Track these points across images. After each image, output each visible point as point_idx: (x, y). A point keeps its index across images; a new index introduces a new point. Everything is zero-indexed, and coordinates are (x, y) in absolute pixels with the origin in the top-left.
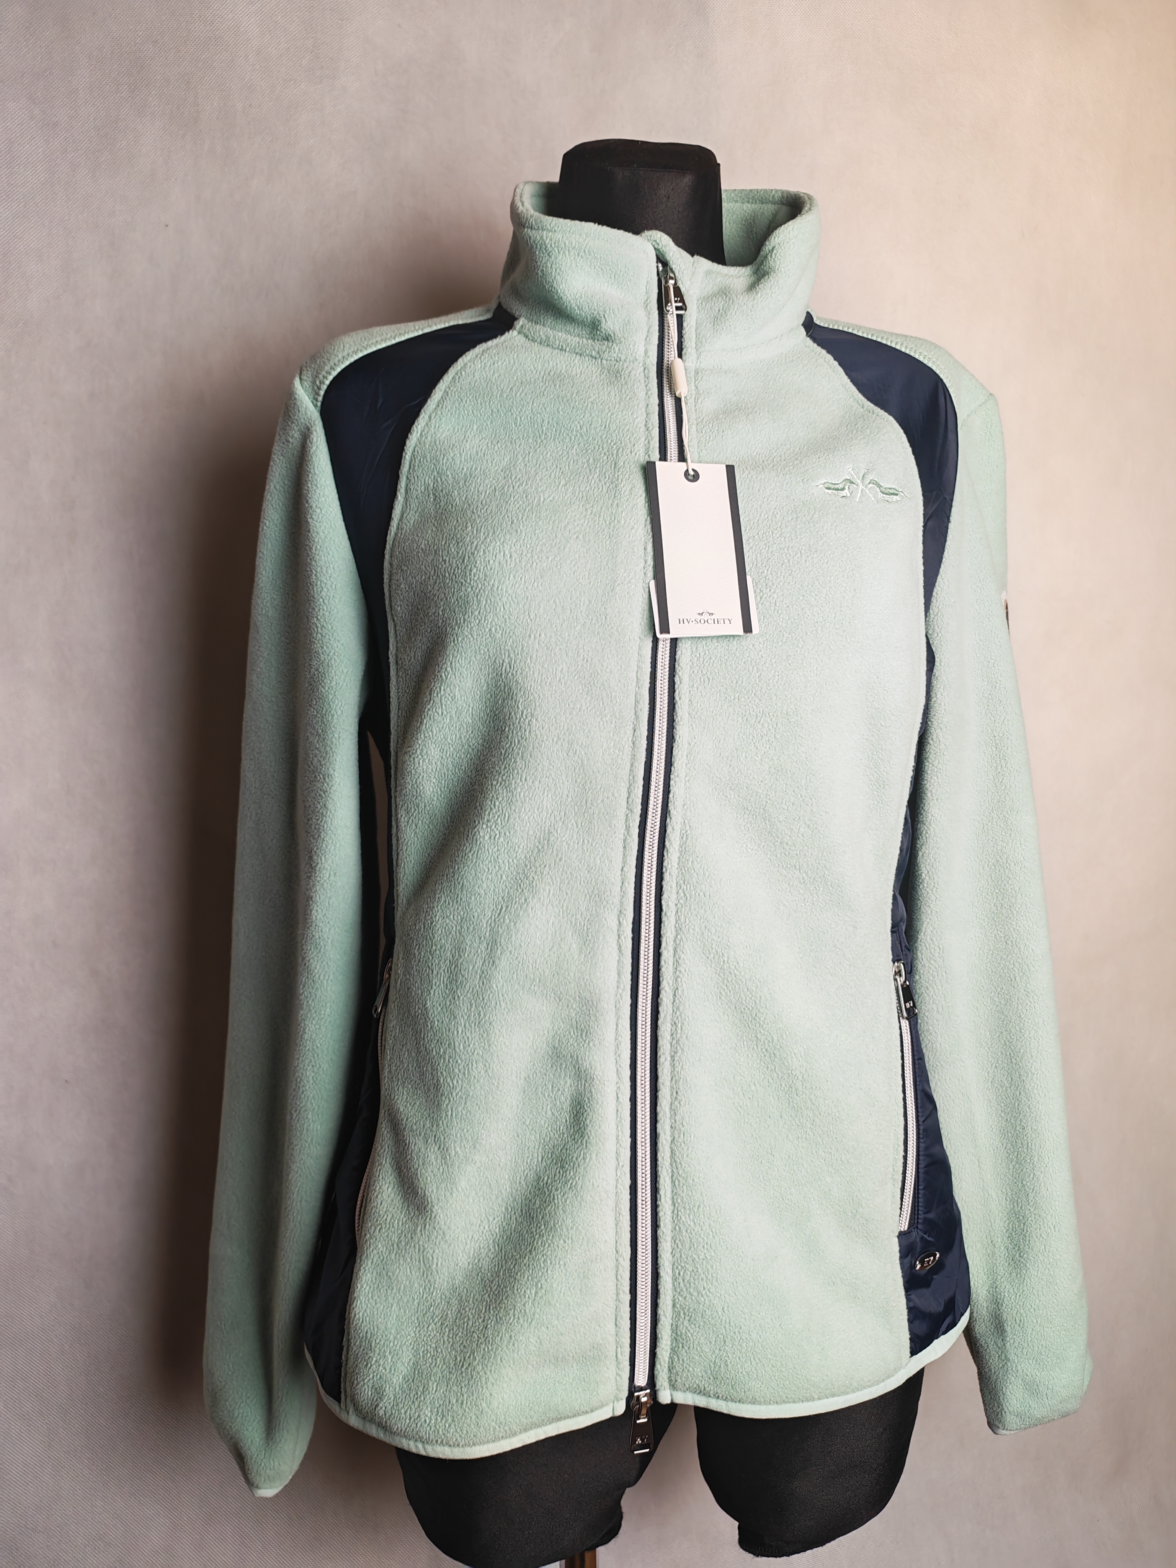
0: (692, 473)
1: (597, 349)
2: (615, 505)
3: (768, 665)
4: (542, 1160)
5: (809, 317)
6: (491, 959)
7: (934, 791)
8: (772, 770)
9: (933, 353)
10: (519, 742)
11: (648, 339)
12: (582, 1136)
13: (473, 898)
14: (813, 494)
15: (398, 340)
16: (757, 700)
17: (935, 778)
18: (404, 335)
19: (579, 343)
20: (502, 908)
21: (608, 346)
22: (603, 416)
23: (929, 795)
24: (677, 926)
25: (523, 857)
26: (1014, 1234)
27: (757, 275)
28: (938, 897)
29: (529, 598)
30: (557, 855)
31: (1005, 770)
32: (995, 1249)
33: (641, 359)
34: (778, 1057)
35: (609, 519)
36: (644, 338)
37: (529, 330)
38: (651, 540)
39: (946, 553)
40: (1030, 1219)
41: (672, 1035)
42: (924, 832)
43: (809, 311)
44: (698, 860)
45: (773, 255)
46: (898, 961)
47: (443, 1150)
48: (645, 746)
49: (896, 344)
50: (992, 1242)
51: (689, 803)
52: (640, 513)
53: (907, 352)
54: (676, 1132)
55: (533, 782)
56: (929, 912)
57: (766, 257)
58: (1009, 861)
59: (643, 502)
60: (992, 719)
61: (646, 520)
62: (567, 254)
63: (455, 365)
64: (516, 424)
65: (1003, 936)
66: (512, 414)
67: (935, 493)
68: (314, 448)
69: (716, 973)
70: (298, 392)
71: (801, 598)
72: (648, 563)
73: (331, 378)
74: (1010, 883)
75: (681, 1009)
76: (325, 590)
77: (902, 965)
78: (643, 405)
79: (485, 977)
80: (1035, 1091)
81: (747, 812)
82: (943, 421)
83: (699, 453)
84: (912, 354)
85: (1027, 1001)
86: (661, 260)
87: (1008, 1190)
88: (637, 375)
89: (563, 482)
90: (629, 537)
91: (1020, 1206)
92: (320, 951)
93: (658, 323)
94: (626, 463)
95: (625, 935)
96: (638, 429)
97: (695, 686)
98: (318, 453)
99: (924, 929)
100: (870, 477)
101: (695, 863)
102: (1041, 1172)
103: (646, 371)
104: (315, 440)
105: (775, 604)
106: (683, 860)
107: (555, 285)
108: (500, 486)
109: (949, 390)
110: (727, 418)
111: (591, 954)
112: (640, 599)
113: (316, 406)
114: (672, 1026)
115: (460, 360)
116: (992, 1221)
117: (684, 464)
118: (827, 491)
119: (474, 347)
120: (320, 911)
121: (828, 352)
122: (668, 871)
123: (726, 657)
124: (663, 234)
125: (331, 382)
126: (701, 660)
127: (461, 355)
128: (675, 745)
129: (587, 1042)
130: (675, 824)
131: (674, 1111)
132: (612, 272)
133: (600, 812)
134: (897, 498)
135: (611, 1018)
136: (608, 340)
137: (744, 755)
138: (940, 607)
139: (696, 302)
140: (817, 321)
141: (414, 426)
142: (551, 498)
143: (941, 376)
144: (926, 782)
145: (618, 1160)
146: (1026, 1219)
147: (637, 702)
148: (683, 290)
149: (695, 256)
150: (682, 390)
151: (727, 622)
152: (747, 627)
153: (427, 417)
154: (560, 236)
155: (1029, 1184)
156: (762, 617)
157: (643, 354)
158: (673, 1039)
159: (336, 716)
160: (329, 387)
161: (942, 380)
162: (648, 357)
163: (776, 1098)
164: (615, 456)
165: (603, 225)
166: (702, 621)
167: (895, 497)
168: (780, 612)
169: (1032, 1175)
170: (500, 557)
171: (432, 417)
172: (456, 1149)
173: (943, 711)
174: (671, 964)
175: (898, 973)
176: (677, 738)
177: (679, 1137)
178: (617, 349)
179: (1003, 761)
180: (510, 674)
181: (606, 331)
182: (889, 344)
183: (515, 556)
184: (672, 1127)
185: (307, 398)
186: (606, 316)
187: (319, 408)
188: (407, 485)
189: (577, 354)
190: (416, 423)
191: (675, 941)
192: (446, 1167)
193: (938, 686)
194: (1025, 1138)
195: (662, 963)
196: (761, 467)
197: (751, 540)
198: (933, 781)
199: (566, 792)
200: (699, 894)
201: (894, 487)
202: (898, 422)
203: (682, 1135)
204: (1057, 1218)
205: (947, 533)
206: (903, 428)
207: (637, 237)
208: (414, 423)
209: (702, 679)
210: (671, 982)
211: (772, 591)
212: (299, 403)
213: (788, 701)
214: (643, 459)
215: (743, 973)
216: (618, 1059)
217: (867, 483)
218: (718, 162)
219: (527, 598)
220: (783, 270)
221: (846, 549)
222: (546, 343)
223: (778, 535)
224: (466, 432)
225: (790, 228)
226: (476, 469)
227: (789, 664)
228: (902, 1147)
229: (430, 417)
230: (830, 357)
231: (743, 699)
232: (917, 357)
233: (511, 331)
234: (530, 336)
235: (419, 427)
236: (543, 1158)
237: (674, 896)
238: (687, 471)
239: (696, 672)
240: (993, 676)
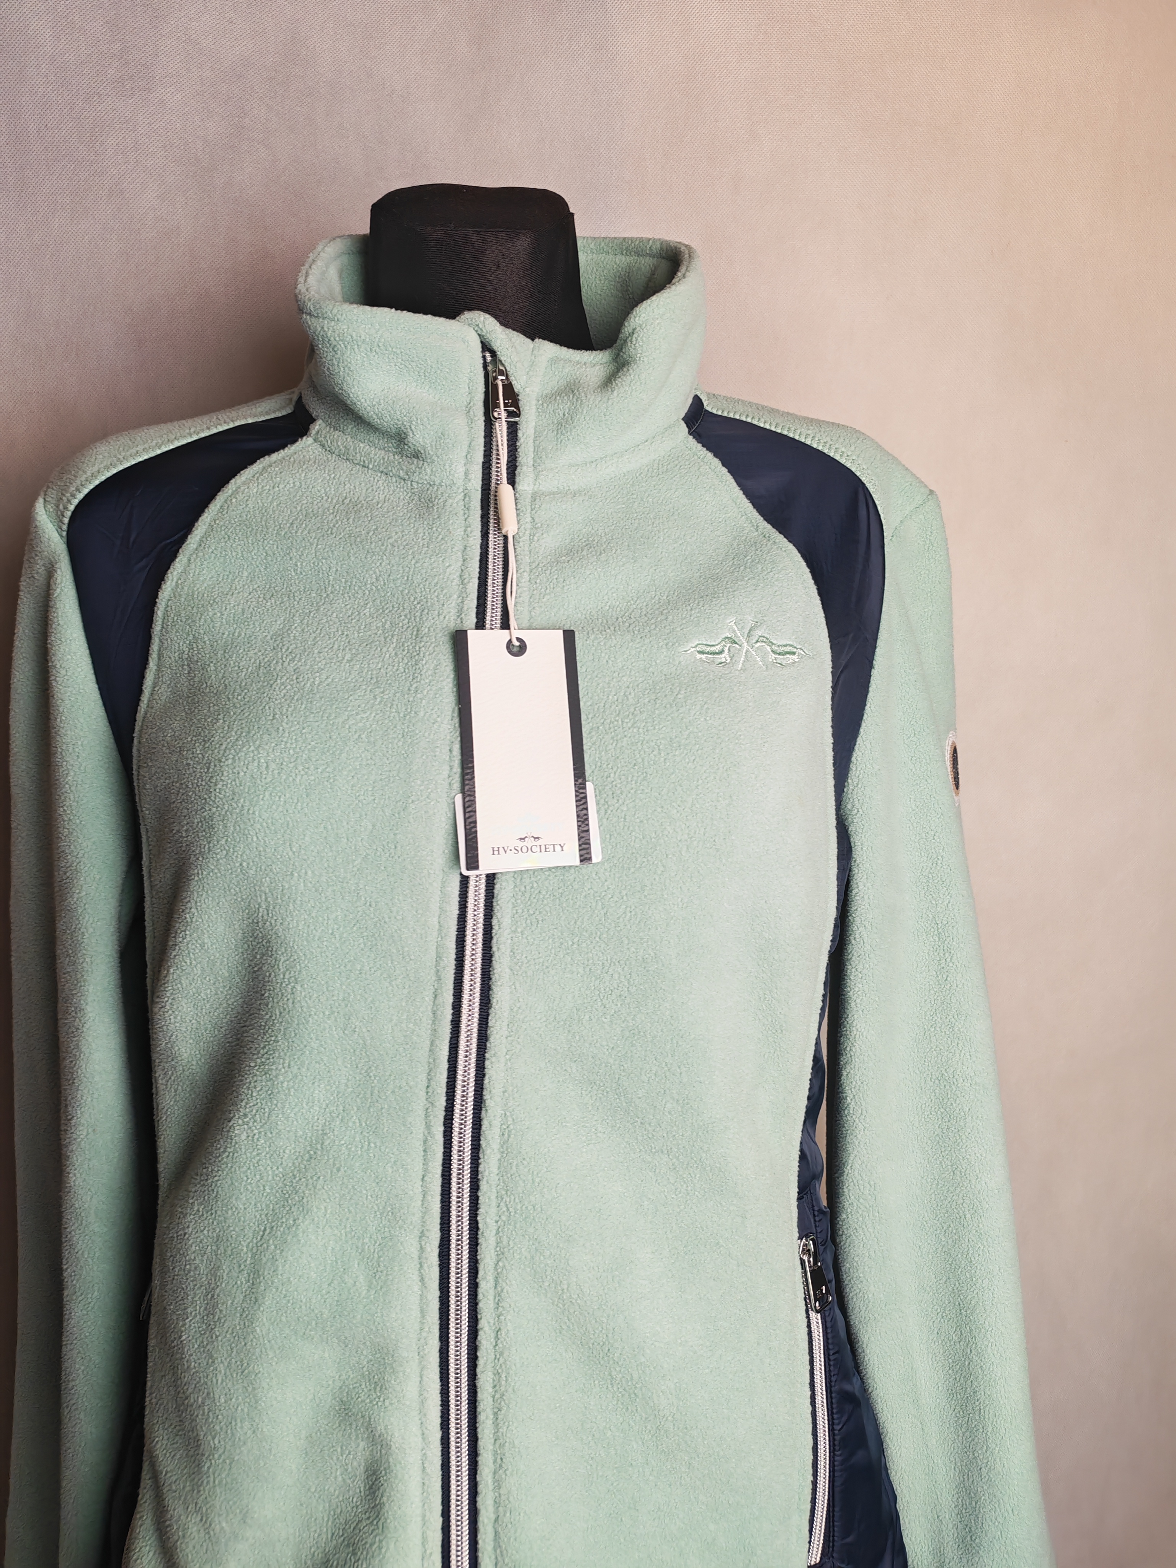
0: (517, 643)
1: (404, 468)
2: (413, 688)
3: (616, 899)
4: (332, 1537)
5: (697, 402)
6: (253, 1296)
7: (858, 1001)
8: (627, 1033)
9: (853, 448)
10: (281, 1013)
11: (469, 456)
12: (377, 1516)
13: (230, 1212)
14: (680, 662)
15: (164, 449)
16: (603, 945)
17: (860, 986)
18: (172, 442)
19: (384, 459)
20: (265, 1230)
21: (417, 467)
22: (406, 563)
23: (853, 1005)
24: (498, 1249)
25: (290, 1165)
26: (964, 1511)
27: (617, 362)
28: (867, 1125)
29: (291, 825)
30: (334, 1164)
31: (951, 965)
32: (942, 1526)
33: (460, 483)
34: (640, 1396)
35: (403, 709)
36: (464, 454)
37: (325, 437)
38: (459, 739)
39: (867, 707)
40: (983, 1498)
41: (495, 1386)
42: (848, 1049)
43: (698, 393)
44: (525, 1162)
45: (634, 339)
46: (807, 1236)
47: (206, 1522)
48: (449, 1017)
49: (806, 438)
50: (938, 1517)
51: (511, 1088)
52: (447, 701)
53: (820, 448)
54: (501, 1509)
55: (299, 1069)
56: (857, 1143)
57: (625, 341)
58: (956, 1076)
59: (451, 685)
60: (934, 902)
61: (453, 711)
62: (356, 350)
63: (225, 489)
64: (295, 570)
65: (950, 1164)
66: (291, 558)
67: (851, 636)
68: (58, 590)
69: (553, 1304)
70: (39, 518)
71: (659, 810)
72: (455, 770)
73: (76, 502)
74: (958, 1102)
75: (506, 1354)
76: (72, 773)
77: (811, 1242)
78: (459, 547)
79: (248, 1319)
80: (989, 1350)
81: (595, 1087)
82: (863, 537)
83: (530, 612)
84: (826, 451)
85: (980, 1245)
86: (486, 347)
87: (957, 1459)
88: (455, 505)
89: (348, 657)
90: (429, 735)
91: (971, 1480)
92: (81, 1224)
93: (483, 434)
94: (432, 629)
95: (429, 1263)
96: (449, 582)
97: (519, 930)
98: (63, 597)
99: (850, 1162)
100: (758, 633)
101: (521, 1167)
102: (997, 1445)
103: (467, 499)
104: (59, 581)
105: (625, 819)
106: (505, 1164)
107: (345, 388)
108: (266, 660)
109: (874, 496)
110: (571, 561)
111: (384, 1290)
112: (443, 819)
113: (61, 536)
114: (495, 1375)
115: (233, 481)
116: (938, 1493)
117: (507, 631)
118: (699, 656)
119: (253, 462)
120: (78, 1175)
121: (716, 456)
122: (485, 1179)
123: (560, 891)
124: (487, 316)
125: (77, 507)
126: (527, 895)
127: (234, 475)
128: (492, 1011)
129: (382, 1399)
130: (492, 1118)
131: (498, 1484)
132: (421, 369)
133: (390, 1107)
134: (795, 658)
135: (412, 1368)
136: (418, 458)
137: (587, 1017)
138: (861, 776)
139: (534, 402)
140: (708, 406)
141: (169, 572)
142: (330, 680)
143: (863, 479)
144: (849, 989)
145: (424, 1546)
146: (978, 1498)
147: (439, 958)
148: (517, 387)
149: (537, 340)
150: (510, 526)
151: (558, 848)
152: (585, 857)
153: (185, 560)
154: (345, 327)
155: (981, 1457)
156: (608, 836)
157: (462, 475)
158: (496, 1392)
159: (87, 936)
160: (74, 513)
161: (864, 484)
162: (470, 480)
163: (640, 1443)
164: (418, 619)
165: (402, 310)
166: (525, 849)
167: (791, 656)
168: (631, 828)
169: (985, 1446)
170: (253, 766)
171: (192, 560)
172: (222, 1524)
173: (867, 905)
174: (491, 1298)
175: (806, 1251)
176: (494, 1002)
177: (504, 1515)
178: (429, 471)
179: (947, 955)
180: (268, 923)
181: (415, 446)
182: (797, 438)
183: (273, 766)
184: (495, 1502)
185: (50, 525)
186: (413, 427)
187: (65, 540)
188: (159, 650)
189: (382, 472)
190: (171, 569)
191: (496, 1269)
192: (210, 1544)
193: (860, 875)
194: (977, 1403)
195: (480, 1297)
196: (612, 628)
197: (593, 733)
198: (857, 989)
199: (344, 1081)
200: (526, 1208)
201: (791, 643)
202: (800, 552)
203: (508, 1514)
204: (1015, 1498)
205: (869, 682)
206: (806, 561)
207: (452, 321)
208: (169, 568)
209: (528, 921)
210: (492, 1321)
211: (620, 802)
212: (40, 532)
213: (645, 945)
214: (452, 624)
215: (589, 1303)
216: (424, 1420)
217: (754, 641)
218: (571, 210)
219: (288, 825)
220: (646, 359)
221: (719, 741)
222: (346, 456)
223: (629, 725)
224: (233, 580)
225: (654, 305)
226: (239, 635)
227: (645, 896)
228: (811, 1471)
229: (189, 560)
230: (717, 462)
231: (584, 945)
232: (832, 455)
233: (305, 438)
234: (327, 446)
235: (175, 573)
236: (333, 1534)
237: (493, 1210)
238: (510, 641)
239: (520, 911)
240: (933, 851)
